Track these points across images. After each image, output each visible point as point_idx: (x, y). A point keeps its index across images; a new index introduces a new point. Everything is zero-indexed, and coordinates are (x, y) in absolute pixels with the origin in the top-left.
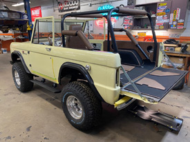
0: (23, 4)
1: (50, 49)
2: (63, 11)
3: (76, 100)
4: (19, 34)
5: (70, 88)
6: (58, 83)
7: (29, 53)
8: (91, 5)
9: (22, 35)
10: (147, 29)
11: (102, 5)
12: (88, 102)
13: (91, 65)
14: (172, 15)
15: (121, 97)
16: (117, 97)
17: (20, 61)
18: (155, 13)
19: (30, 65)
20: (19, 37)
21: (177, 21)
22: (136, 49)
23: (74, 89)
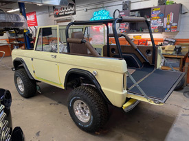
0: (18, 10)
1: (55, 57)
2: (58, 16)
3: (82, 103)
4: (14, 40)
5: (77, 92)
6: (63, 88)
7: (32, 59)
8: (87, 10)
9: (17, 40)
10: (142, 32)
11: (97, 10)
12: (96, 106)
13: (98, 71)
14: (166, 19)
15: (128, 100)
16: (125, 100)
17: (23, 67)
18: (150, 17)
19: (34, 72)
20: (15, 42)
21: (170, 24)
22: (136, 52)
23: (81, 93)
